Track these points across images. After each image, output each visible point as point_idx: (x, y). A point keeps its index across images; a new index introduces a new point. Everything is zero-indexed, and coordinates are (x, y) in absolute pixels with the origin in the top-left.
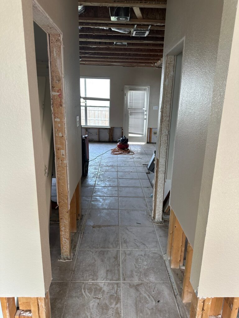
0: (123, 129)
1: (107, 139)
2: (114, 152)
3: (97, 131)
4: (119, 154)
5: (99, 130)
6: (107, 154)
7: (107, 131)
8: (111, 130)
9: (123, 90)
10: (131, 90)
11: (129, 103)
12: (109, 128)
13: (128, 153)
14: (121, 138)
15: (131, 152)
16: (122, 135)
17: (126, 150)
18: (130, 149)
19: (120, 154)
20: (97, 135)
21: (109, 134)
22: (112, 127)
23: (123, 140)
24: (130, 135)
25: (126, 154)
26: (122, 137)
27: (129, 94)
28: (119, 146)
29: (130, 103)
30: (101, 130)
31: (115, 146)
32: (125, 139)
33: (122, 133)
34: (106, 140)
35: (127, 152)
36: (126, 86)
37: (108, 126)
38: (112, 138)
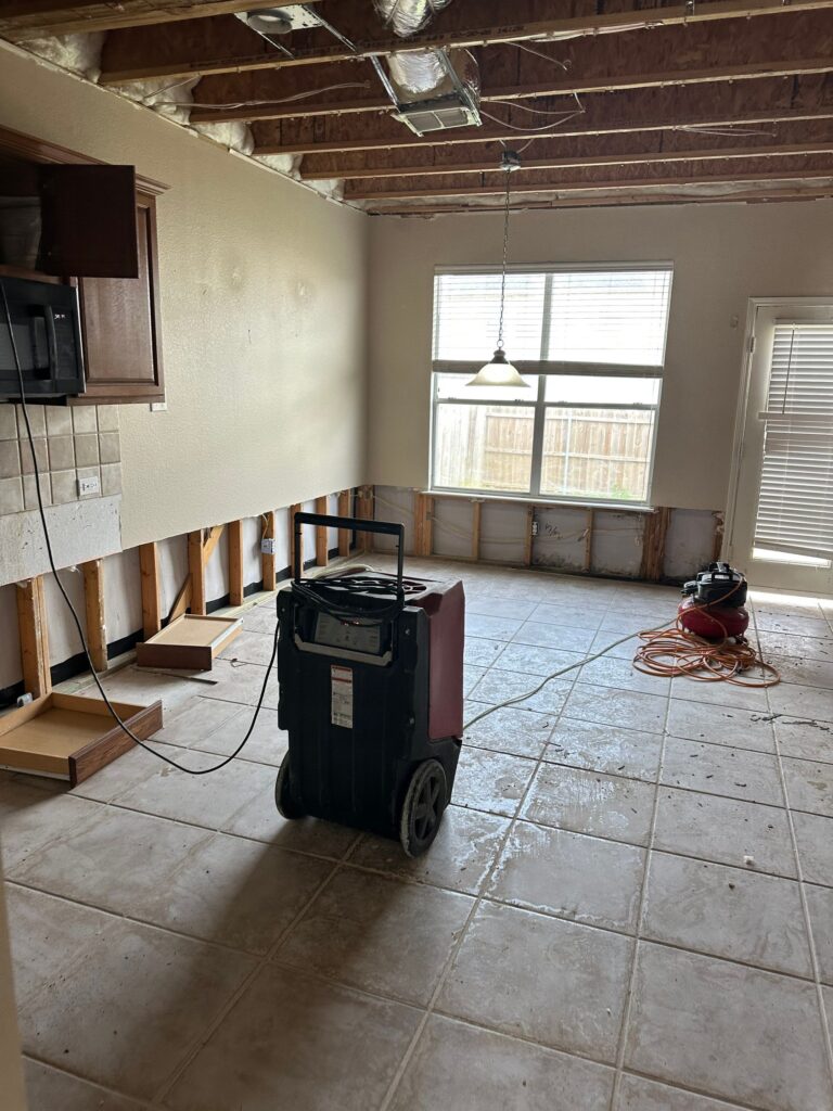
0: (720, 522)
1: (632, 564)
2: (651, 654)
3: (583, 521)
4: (680, 672)
5: (596, 517)
6: (613, 666)
7: (632, 523)
8: (656, 523)
9: (738, 324)
10: (784, 318)
11: (766, 385)
12: (645, 514)
13: (740, 672)
14: (706, 577)
15: (761, 665)
16: (717, 555)
17: (731, 649)
18: (752, 644)
19: (691, 671)
20: (584, 542)
21: (645, 538)
22: (660, 509)
23: (714, 589)
24: (759, 554)
25: (723, 679)
26: (712, 568)
27: (772, 340)
28: (688, 619)
29: (771, 389)
30: (601, 521)
31: (664, 612)
32: (731, 583)
33: (718, 539)
34: (628, 569)
35: (731, 661)
36: (754, 300)
37: (644, 499)
38: (661, 565)
